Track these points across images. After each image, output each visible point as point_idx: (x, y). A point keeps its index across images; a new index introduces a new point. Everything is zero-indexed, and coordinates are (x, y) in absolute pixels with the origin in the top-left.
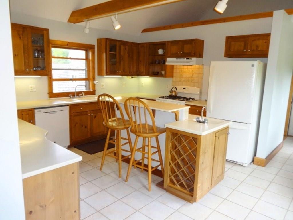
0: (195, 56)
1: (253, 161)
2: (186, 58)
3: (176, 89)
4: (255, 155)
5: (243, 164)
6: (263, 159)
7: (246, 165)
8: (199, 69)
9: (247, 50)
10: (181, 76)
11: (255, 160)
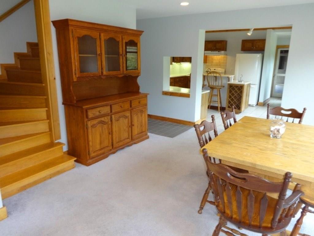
0: (223, 50)
1: (257, 104)
2: (217, 51)
3: (211, 70)
4: (258, 101)
5: (253, 105)
6: (262, 103)
7: (254, 106)
8: (224, 57)
9: (253, 48)
10: (212, 62)
11: (258, 104)
